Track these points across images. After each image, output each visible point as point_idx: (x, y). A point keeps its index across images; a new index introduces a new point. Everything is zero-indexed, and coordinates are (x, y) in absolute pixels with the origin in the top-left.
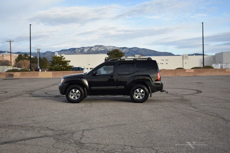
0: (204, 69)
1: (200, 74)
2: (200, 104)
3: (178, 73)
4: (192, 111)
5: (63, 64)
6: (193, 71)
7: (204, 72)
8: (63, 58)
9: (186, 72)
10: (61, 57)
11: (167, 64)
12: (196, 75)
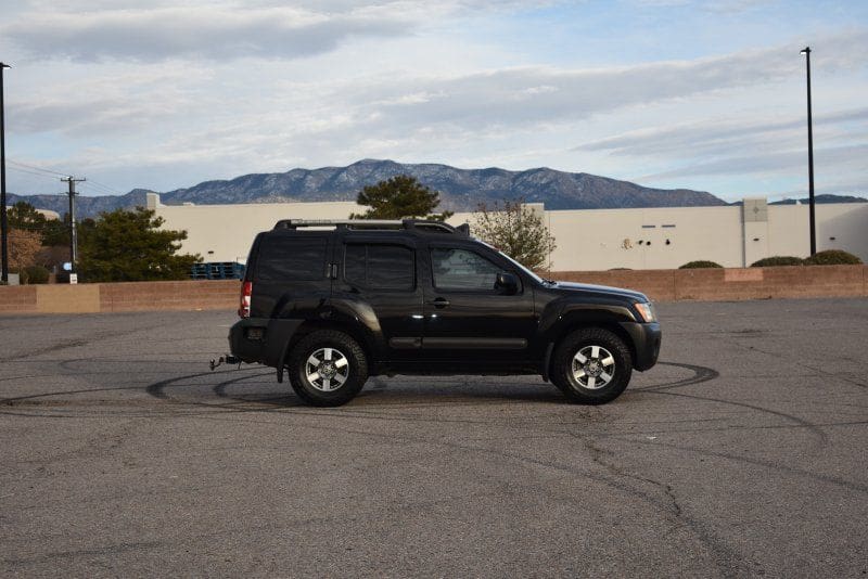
0: (809, 268)
1: (794, 293)
2: (642, 438)
3: (690, 288)
4: (565, 473)
5: (151, 246)
6: (758, 274)
7: (811, 282)
8: (152, 220)
9: (724, 283)
10: (142, 217)
11: (668, 243)
12: (773, 294)
